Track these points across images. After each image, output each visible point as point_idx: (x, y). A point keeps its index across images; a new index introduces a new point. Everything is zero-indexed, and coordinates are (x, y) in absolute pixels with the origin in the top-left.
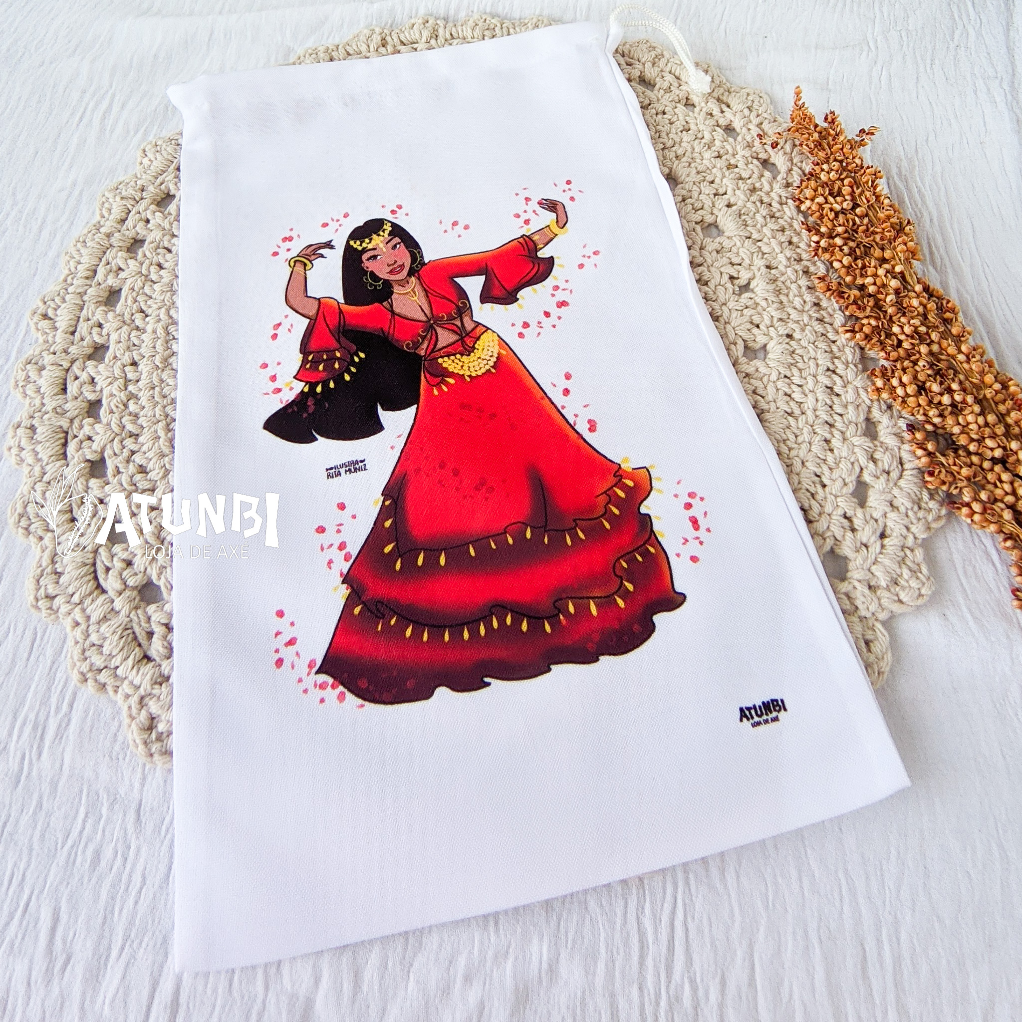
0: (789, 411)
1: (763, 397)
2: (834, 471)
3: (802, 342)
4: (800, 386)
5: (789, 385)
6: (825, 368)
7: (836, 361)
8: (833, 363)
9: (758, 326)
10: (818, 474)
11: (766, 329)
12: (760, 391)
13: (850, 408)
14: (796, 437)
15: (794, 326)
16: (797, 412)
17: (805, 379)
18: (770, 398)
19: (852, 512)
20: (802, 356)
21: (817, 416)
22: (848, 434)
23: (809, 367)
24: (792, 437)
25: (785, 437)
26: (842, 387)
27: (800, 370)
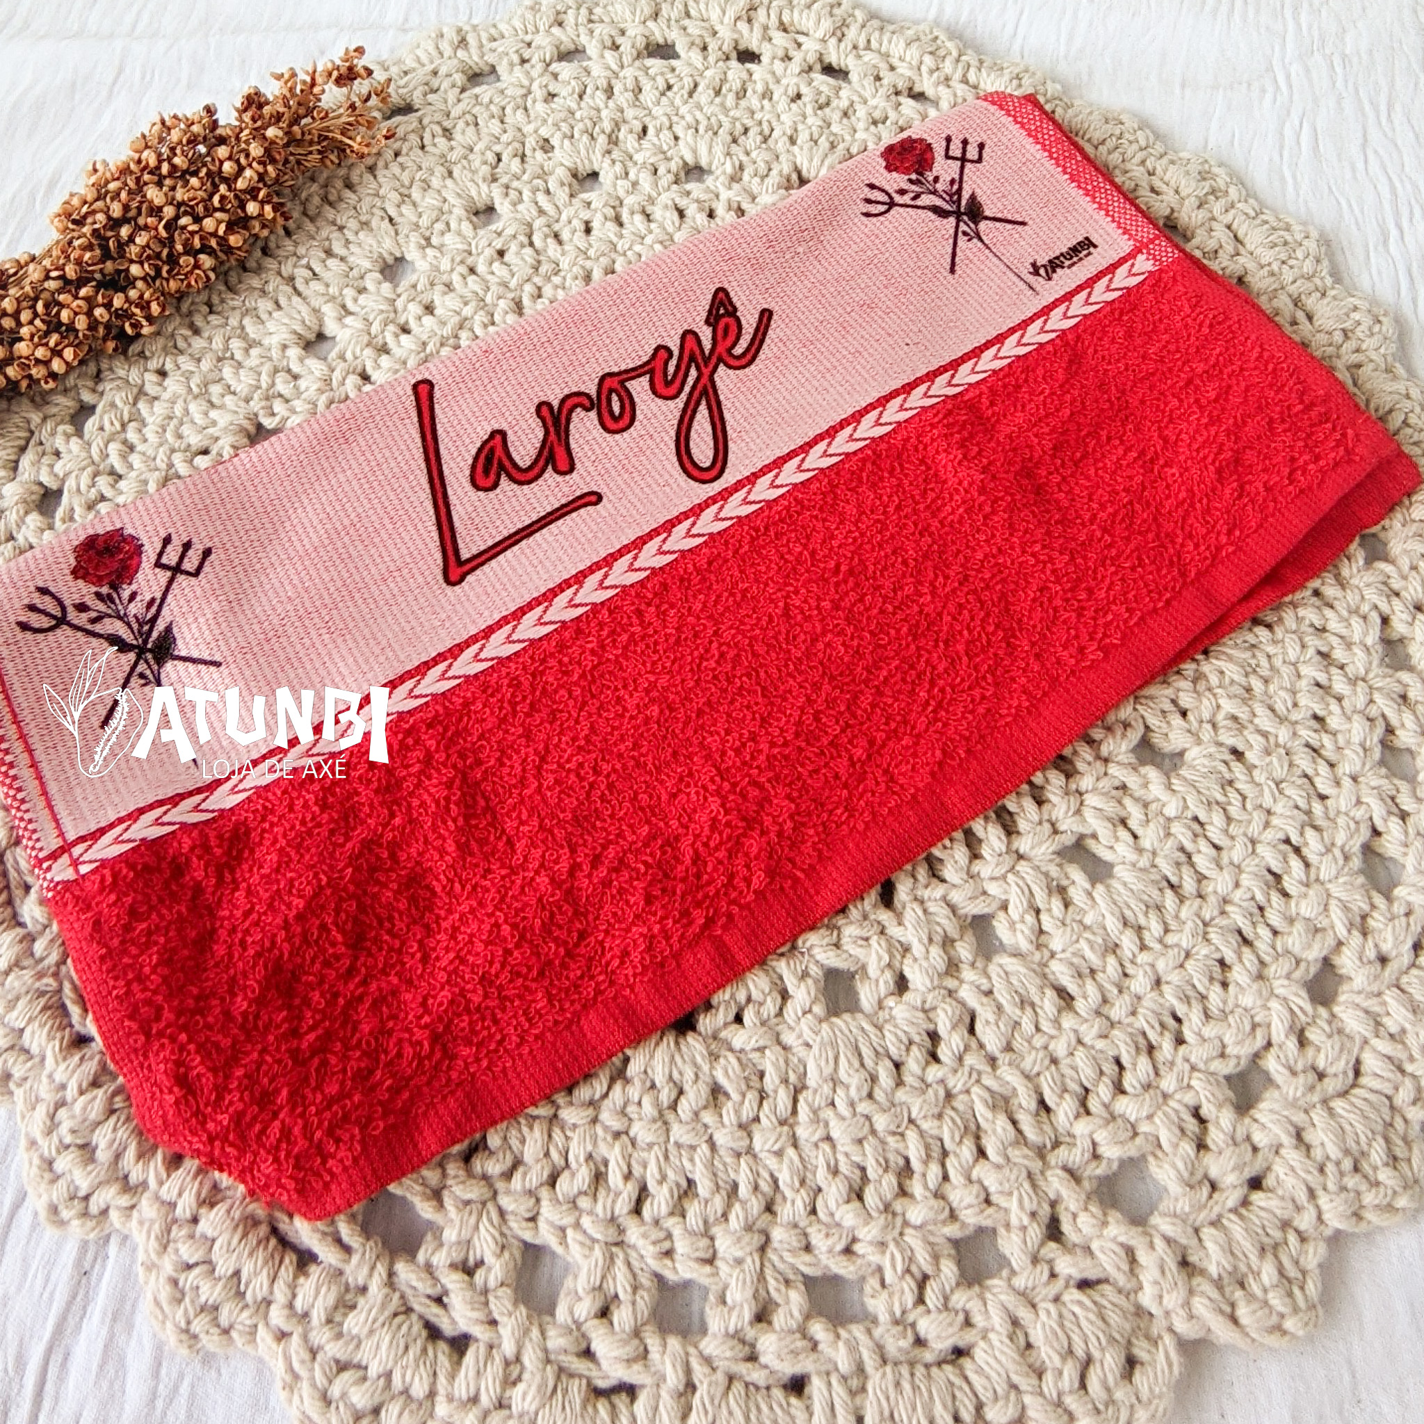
0: (1174, 880)
1: (1135, 837)
2: (1212, 1022)
3: (1256, 773)
4: (1217, 848)
5: (1196, 835)
6: (1281, 836)
7: (1309, 833)
8: (1302, 834)
9: (1184, 714)
10: (1179, 1015)
11: (1195, 724)
12: (1133, 824)
13: (1299, 927)
14: (1167, 931)
15: (1257, 741)
16: (1189, 886)
17: (1232, 838)
18: (1146, 843)
19: (1213, 1109)
20: (1244, 798)
21: (1223, 913)
22: (1273, 969)
23: (1250, 822)
24: (1155, 928)
25: (1142, 921)
26: (1301, 882)
27: (1229, 819)
